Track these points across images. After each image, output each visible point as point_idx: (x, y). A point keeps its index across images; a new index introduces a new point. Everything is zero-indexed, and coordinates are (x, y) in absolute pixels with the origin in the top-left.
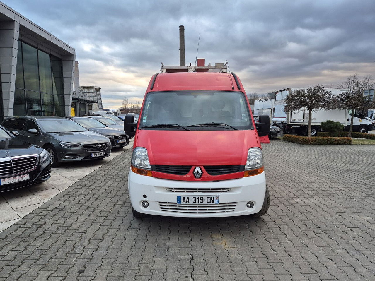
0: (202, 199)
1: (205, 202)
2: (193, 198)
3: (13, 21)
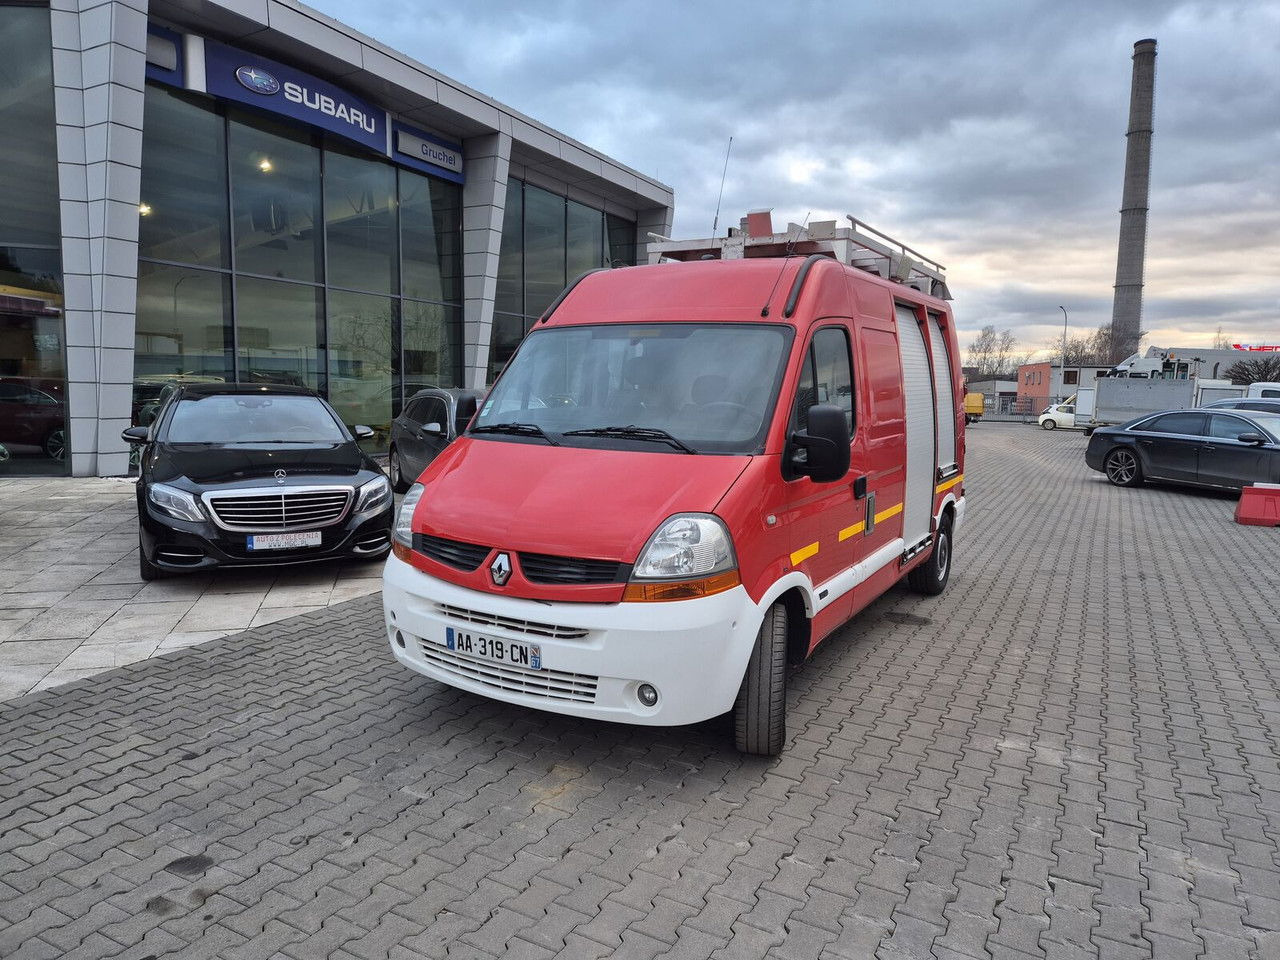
0: (498, 645)
1: (507, 658)
2: (480, 639)
3: (495, 134)
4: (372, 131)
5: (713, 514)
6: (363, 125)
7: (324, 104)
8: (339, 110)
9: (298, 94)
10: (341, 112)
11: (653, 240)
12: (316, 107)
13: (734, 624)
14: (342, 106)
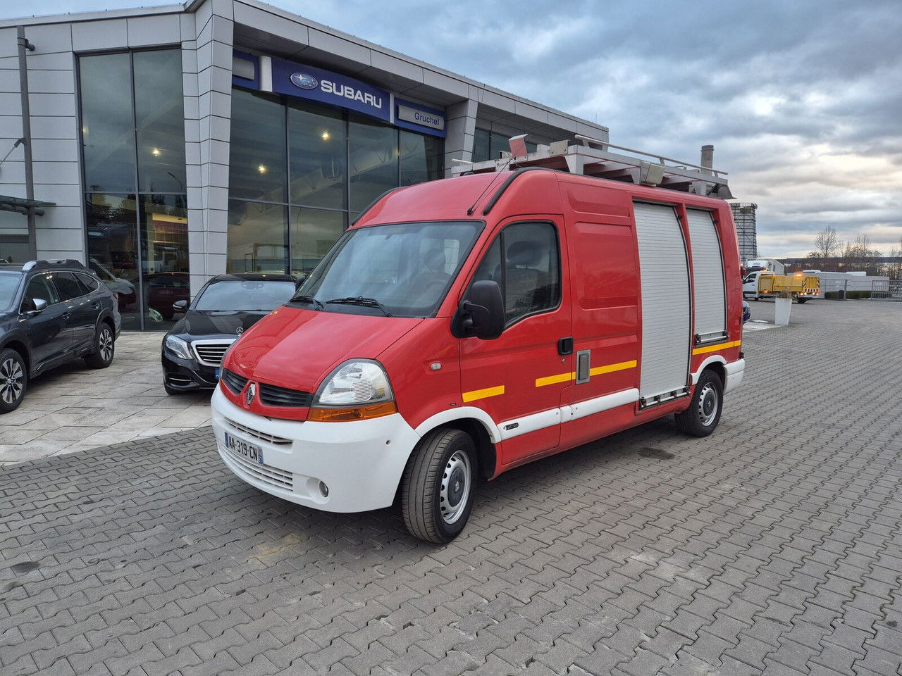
0: (244, 446)
1: (249, 456)
2: (237, 441)
3: (465, 101)
4: (380, 107)
5: (374, 360)
6: (373, 103)
7: (347, 92)
8: (357, 95)
9: (328, 87)
10: (358, 96)
11: (458, 164)
12: (341, 94)
13: (388, 442)
14: (359, 92)
